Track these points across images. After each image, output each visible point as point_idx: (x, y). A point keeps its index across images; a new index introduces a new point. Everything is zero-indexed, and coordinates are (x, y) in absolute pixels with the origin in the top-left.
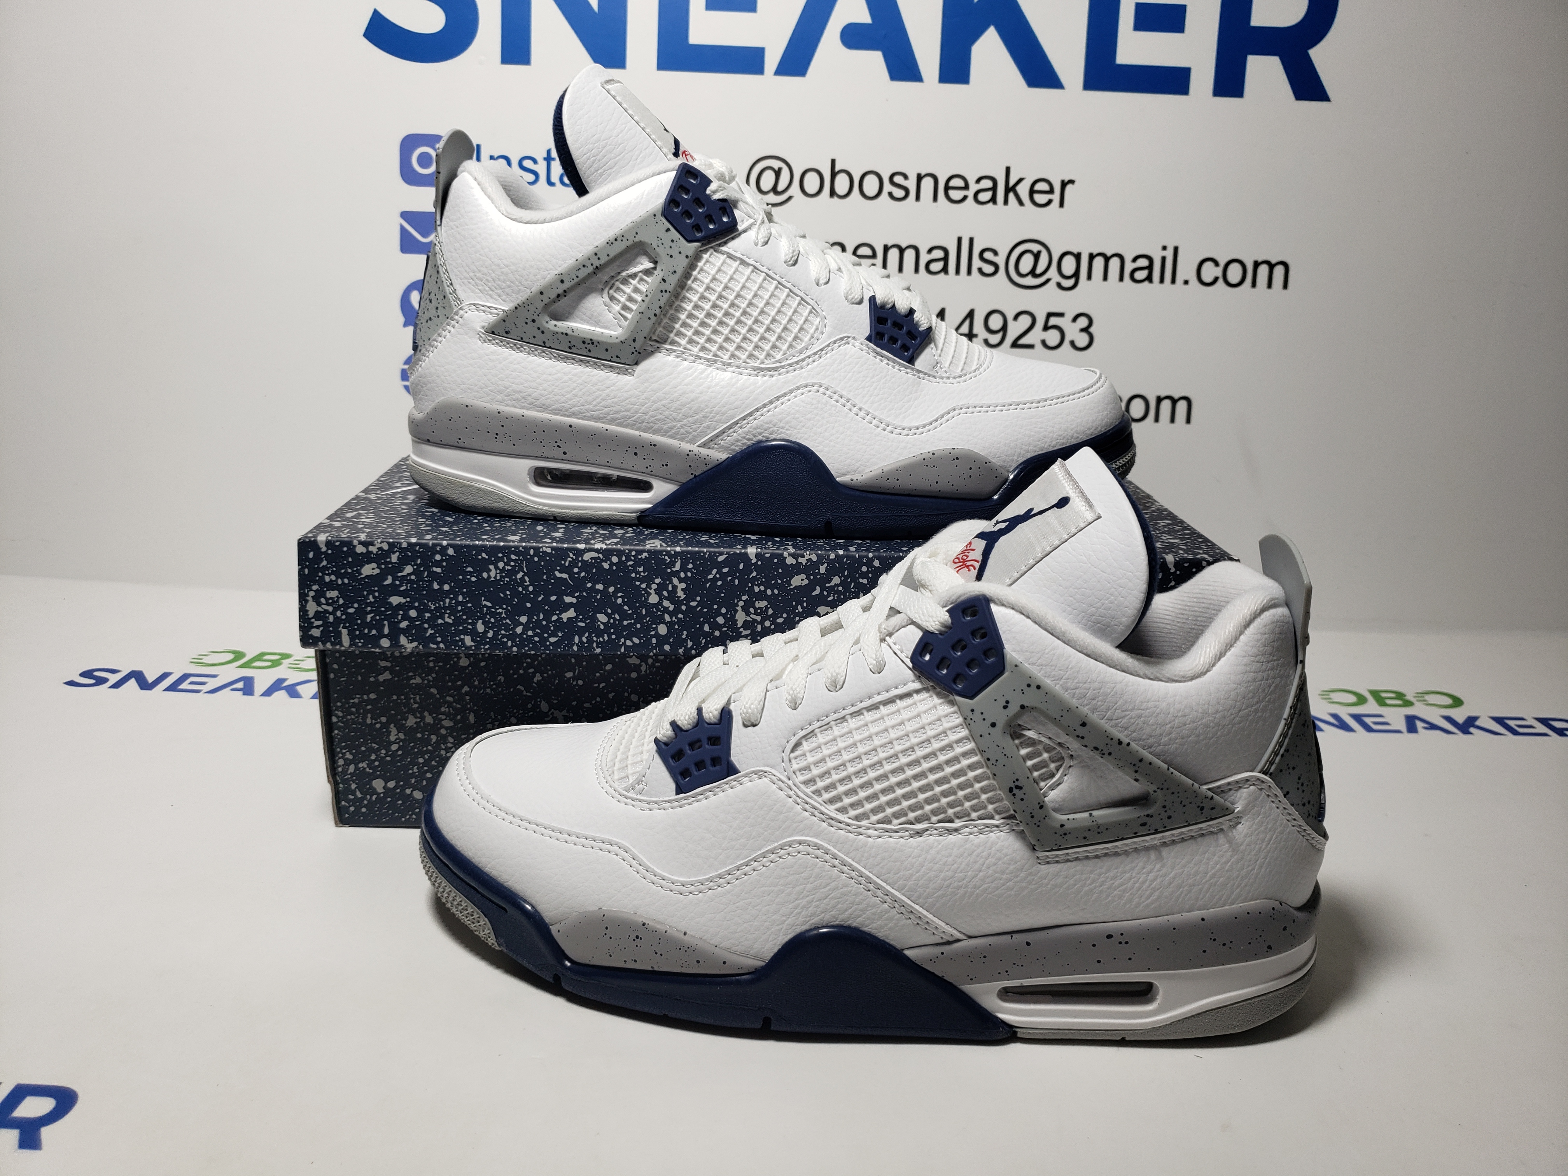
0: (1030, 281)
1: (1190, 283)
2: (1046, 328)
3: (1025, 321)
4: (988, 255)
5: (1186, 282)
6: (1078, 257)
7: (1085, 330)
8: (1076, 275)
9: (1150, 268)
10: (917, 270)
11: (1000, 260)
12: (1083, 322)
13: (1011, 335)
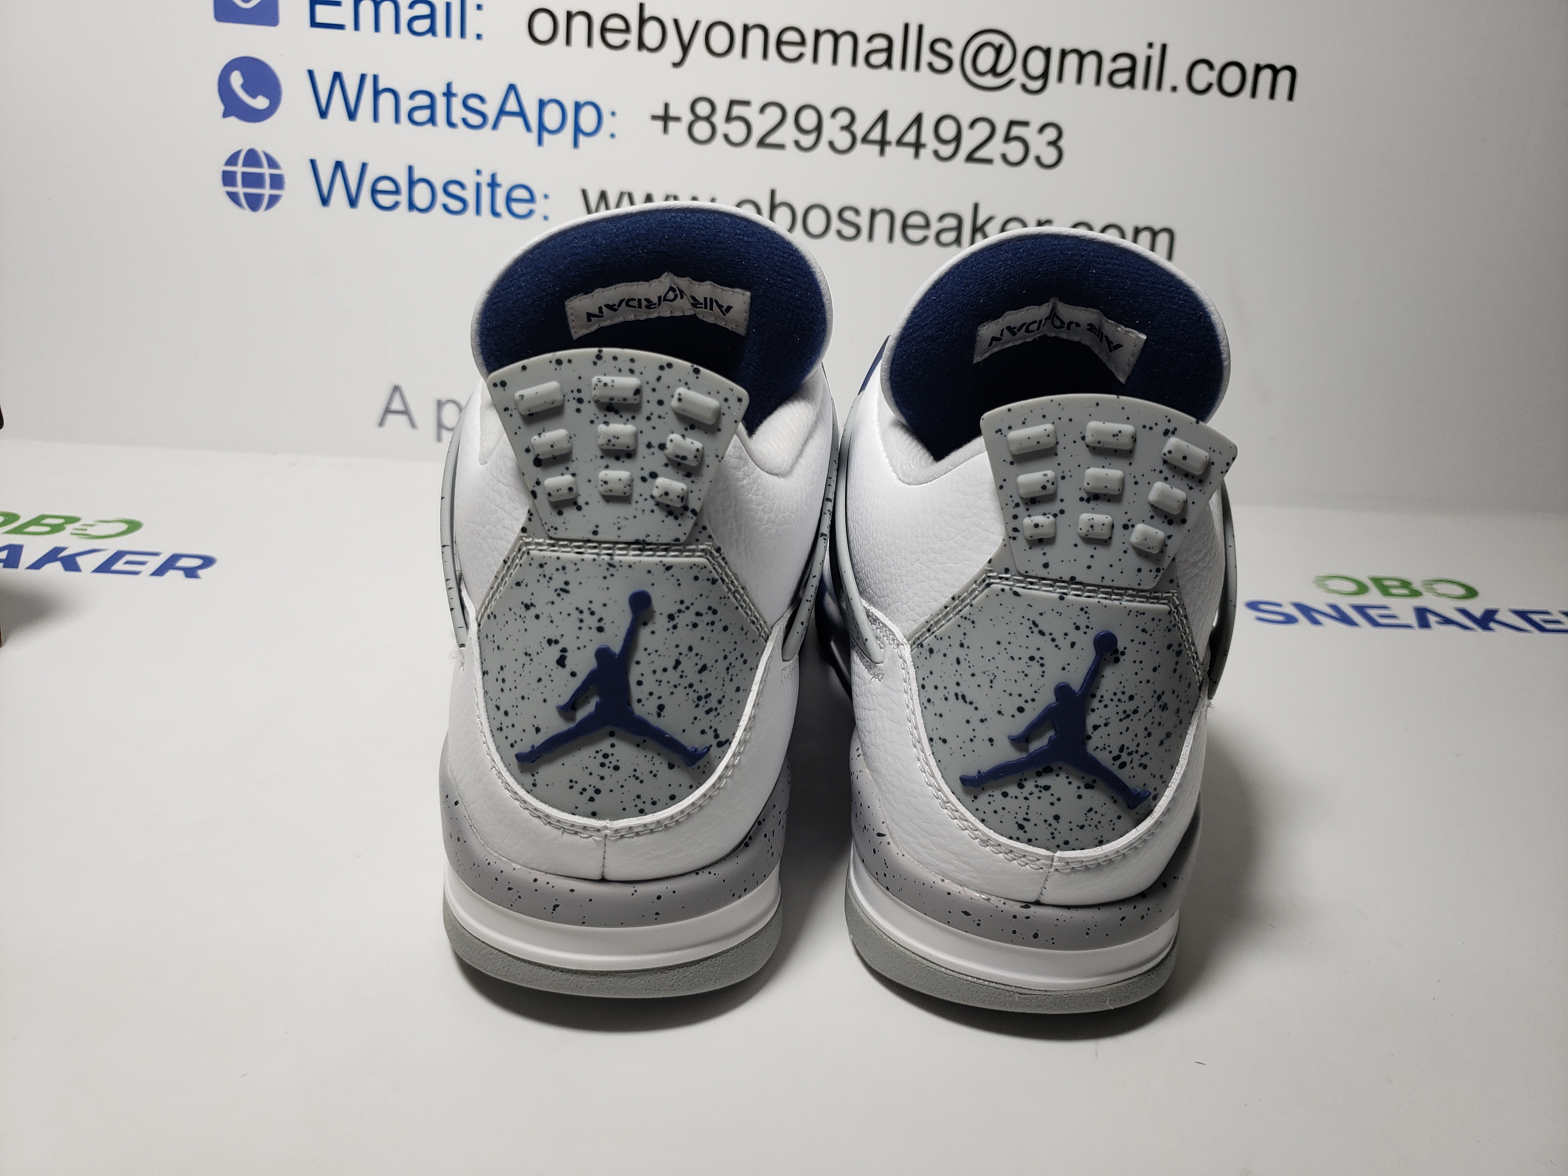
0: (989, 81)
1: (1179, 90)
2: (1007, 139)
3: (983, 130)
4: (941, 47)
5: (1174, 89)
6: (1047, 53)
7: (1054, 143)
8: (1045, 75)
9: (1132, 69)
10: (854, 62)
11: (955, 54)
12: (1051, 134)
13: (966, 147)
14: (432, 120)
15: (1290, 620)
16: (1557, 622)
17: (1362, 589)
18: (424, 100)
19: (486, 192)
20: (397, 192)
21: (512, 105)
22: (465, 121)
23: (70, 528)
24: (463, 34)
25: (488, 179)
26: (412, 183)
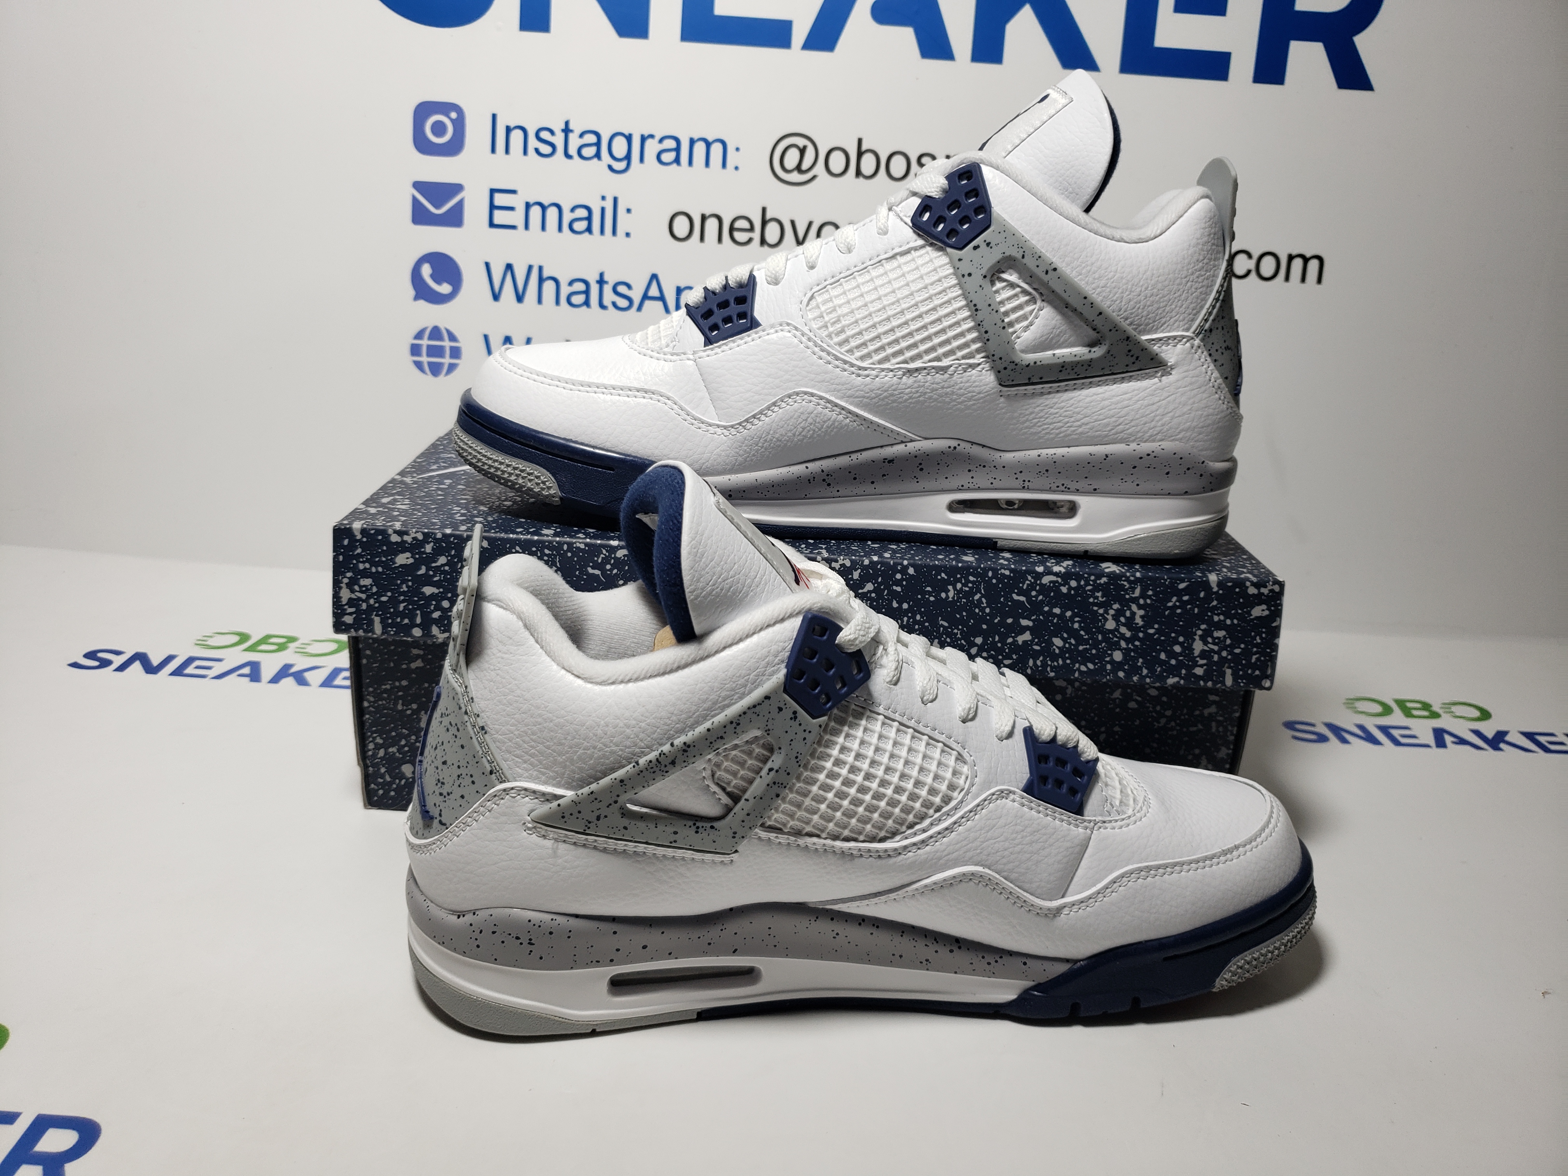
14: (587, 303)
15: (1322, 739)
16: (1562, 744)
17: (1387, 710)
18: (581, 287)
21: (654, 291)
22: (614, 304)
23: (292, 646)
24: (614, 232)
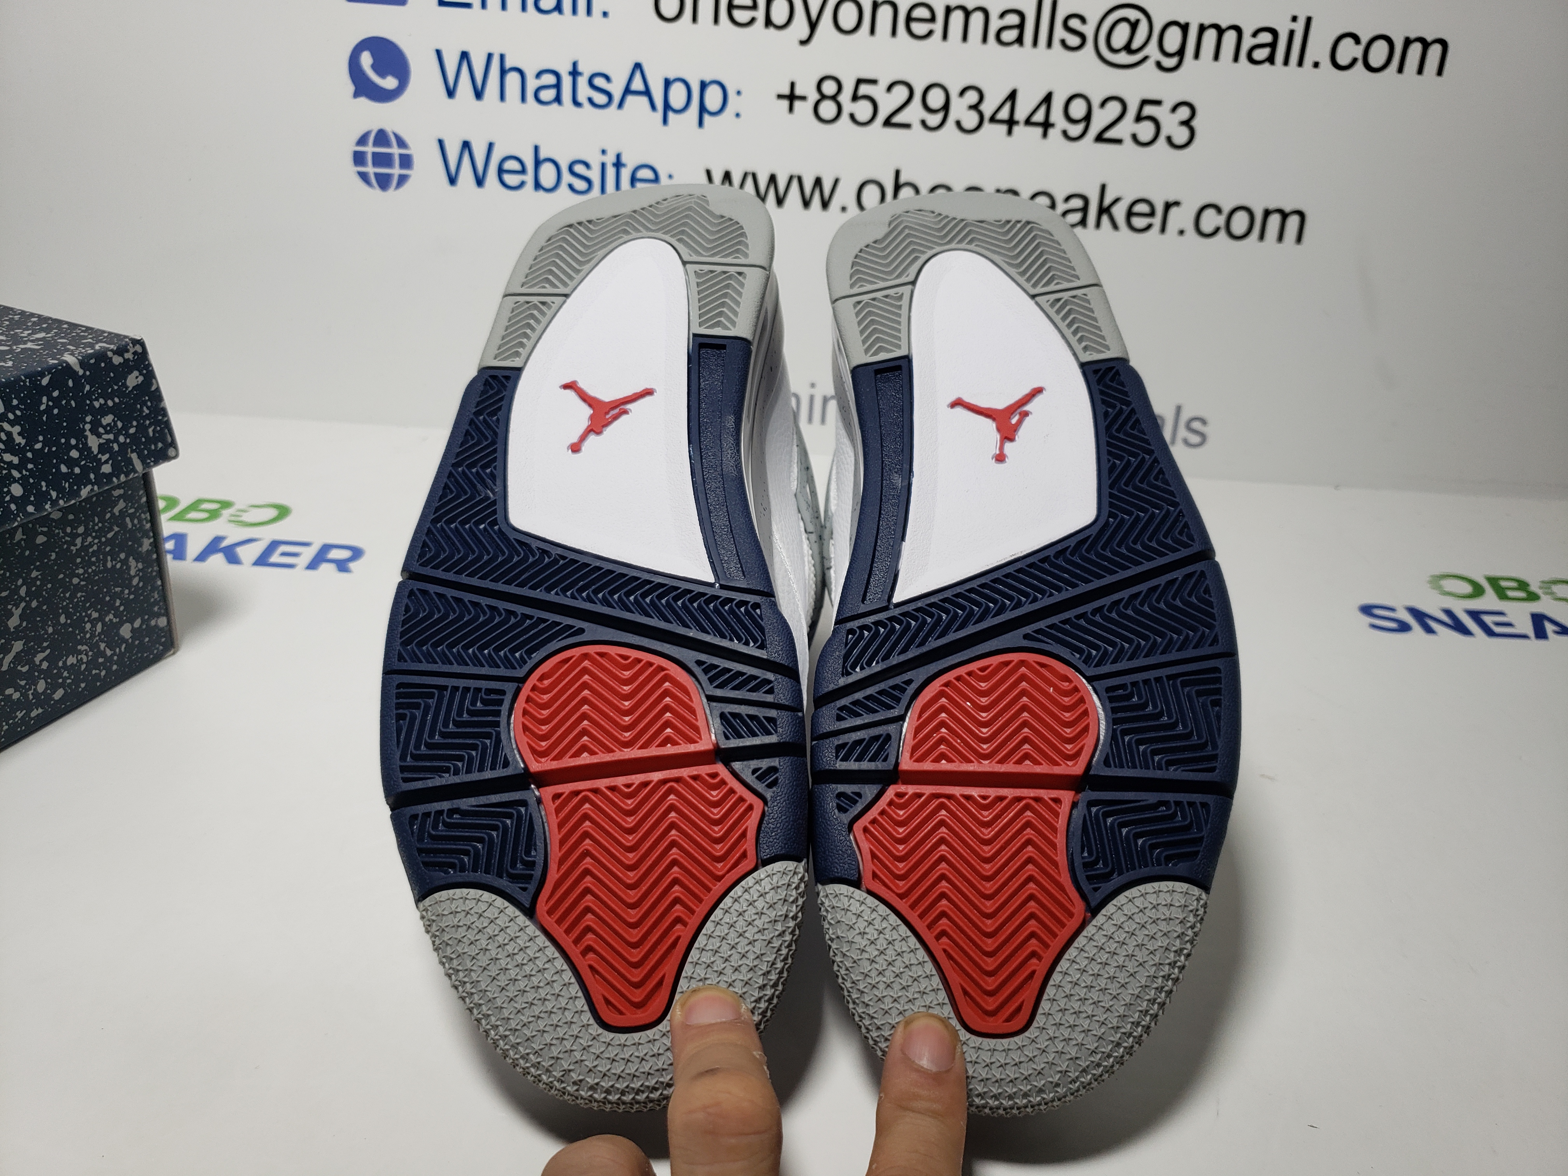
0: (1123, 58)
1: (1321, 65)
2: (1139, 118)
3: (1114, 109)
4: (1074, 23)
5: (1316, 65)
6: (1185, 28)
7: (1186, 123)
8: (1181, 53)
9: (1273, 45)
10: (985, 39)
11: (1088, 30)
12: (1184, 113)
13: (1096, 127)
14: (558, 99)
15: (1404, 627)
17: (1478, 591)
18: (550, 79)
19: (611, 172)
20: (523, 171)
21: (638, 85)
22: (590, 100)
23: (226, 513)
24: (589, 12)
25: (614, 160)
26: (538, 163)
